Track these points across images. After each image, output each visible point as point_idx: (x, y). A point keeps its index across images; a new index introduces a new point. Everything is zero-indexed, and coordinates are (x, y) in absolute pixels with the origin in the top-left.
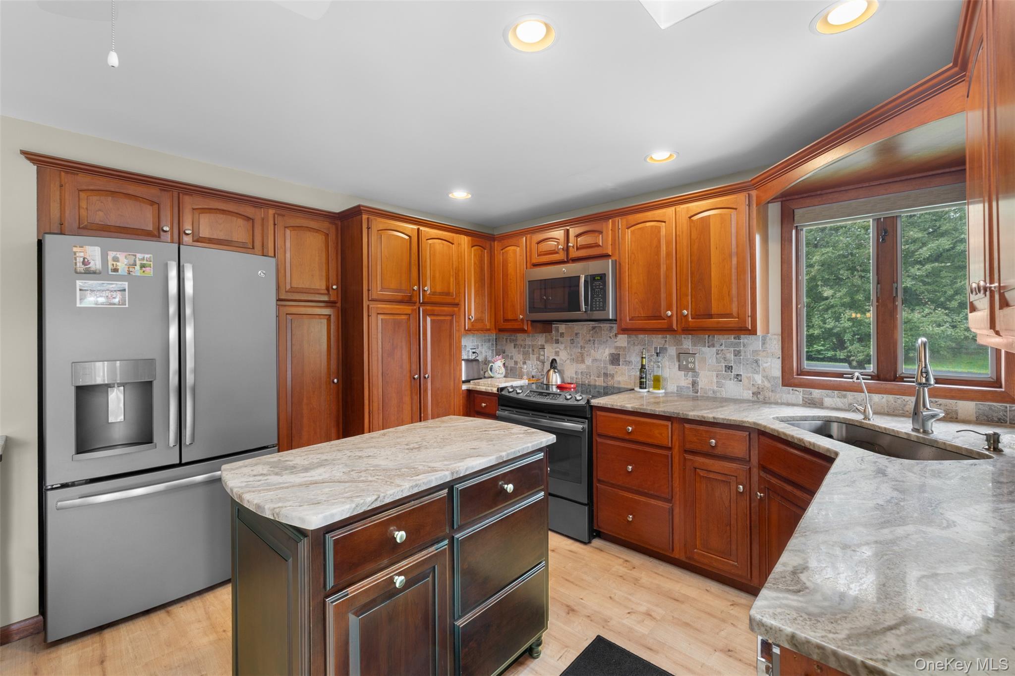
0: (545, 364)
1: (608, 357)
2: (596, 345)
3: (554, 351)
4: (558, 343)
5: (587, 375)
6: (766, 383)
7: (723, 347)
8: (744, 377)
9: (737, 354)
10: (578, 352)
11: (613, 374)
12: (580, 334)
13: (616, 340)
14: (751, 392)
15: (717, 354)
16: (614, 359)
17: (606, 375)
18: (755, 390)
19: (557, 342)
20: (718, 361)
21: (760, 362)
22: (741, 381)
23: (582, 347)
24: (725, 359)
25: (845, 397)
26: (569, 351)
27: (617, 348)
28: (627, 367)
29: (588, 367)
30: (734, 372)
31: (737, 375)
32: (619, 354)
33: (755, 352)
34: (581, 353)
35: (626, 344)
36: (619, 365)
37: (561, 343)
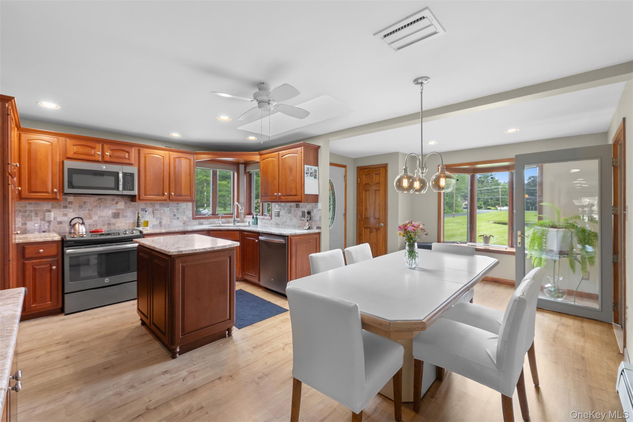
0: (51, 222)
1: (111, 215)
2: (102, 208)
3: (62, 213)
4: (67, 208)
5: (94, 225)
6: (188, 220)
7: (172, 207)
8: (180, 218)
9: (178, 210)
10: (87, 213)
11: (115, 223)
12: (88, 203)
13: (117, 206)
14: (182, 223)
15: (170, 210)
16: (115, 215)
17: (109, 224)
18: (184, 222)
19: (65, 207)
20: (170, 213)
21: (185, 212)
22: (179, 219)
23: (89, 210)
24: (173, 212)
25: (208, 221)
26: (77, 213)
27: (117, 209)
28: (124, 219)
29: (95, 221)
30: (177, 216)
31: (178, 218)
32: (119, 213)
33: (184, 209)
34: (88, 214)
35: (123, 207)
36: (119, 218)
37: (70, 208)
